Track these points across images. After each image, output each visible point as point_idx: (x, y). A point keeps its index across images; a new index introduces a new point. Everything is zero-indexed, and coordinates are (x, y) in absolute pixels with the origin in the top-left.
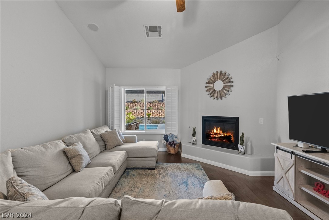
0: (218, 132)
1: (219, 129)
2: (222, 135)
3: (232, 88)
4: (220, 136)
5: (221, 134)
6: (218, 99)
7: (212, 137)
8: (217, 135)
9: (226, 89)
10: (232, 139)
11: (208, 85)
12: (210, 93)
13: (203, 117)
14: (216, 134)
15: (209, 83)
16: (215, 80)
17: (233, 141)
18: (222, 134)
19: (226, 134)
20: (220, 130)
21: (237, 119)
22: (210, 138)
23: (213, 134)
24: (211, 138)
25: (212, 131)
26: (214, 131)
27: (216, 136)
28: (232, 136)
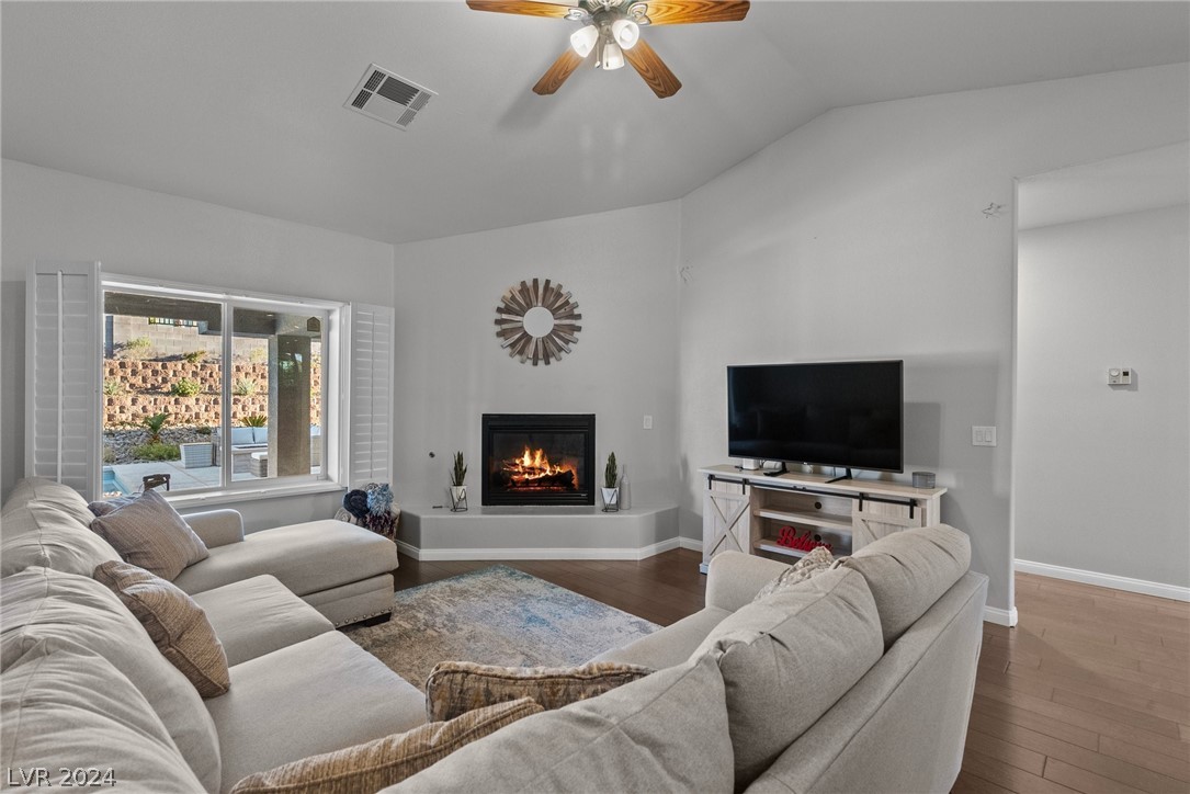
0: (538, 462)
1: (538, 455)
2: (548, 473)
3: (576, 334)
4: (543, 475)
5: (545, 471)
6: (535, 364)
7: (518, 482)
8: (534, 474)
9: (562, 334)
10: (575, 481)
11: (504, 316)
12: (511, 341)
13: (487, 418)
14: (531, 470)
15: (507, 310)
16: (527, 304)
17: (576, 487)
18: (548, 469)
19: (558, 469)
20: (542, 457)
21: (590, 419)
22: (510, 484)
23: (521, 470)
24: (514, 483)
25: (517, 462)
26: (522, 462)
27: (531, 477)
28: (573, 472)
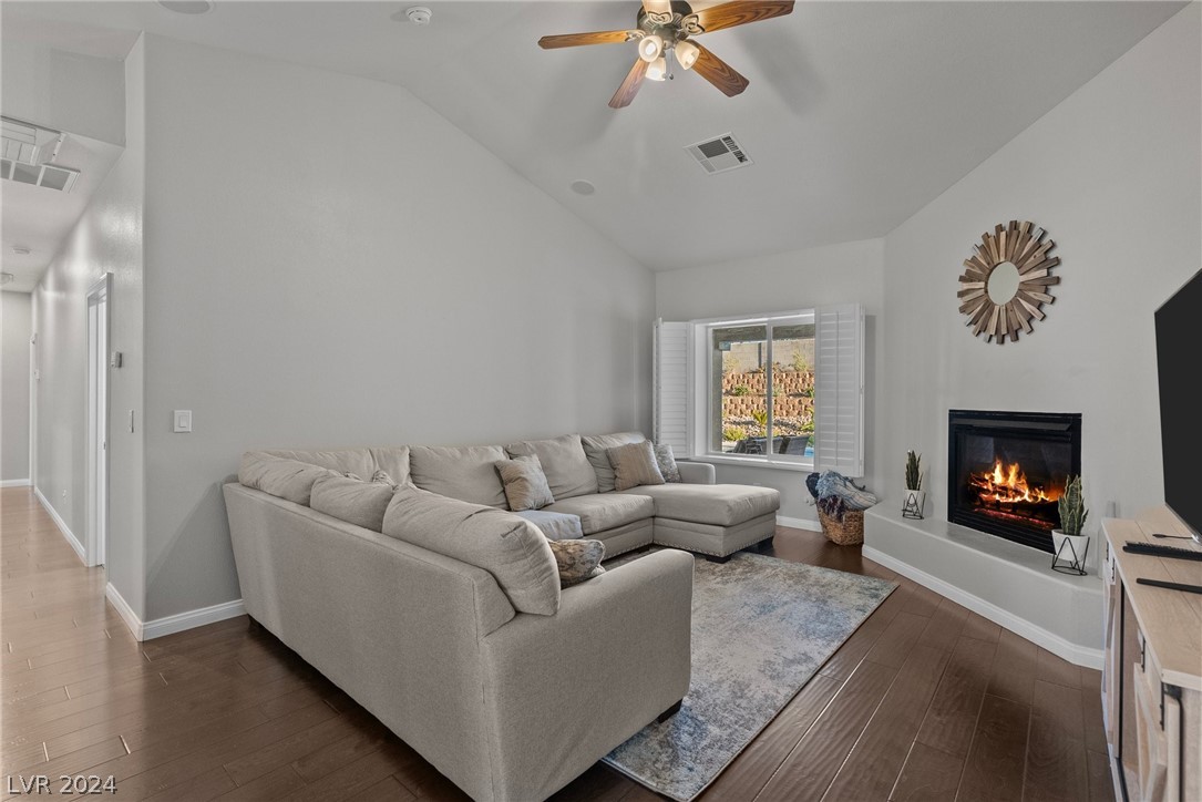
0: (1012, 481)
1: (1013, 470)
2: (1026, 497)
3: (1054, 290)
4: (1018, 499)
5: (1022, 494)
6: (1002, 341)
7: (987, 502)
8: (1007, 496)
9: (1031, 294)
11: (966, 286)
12: (973, 315)
13: (954, 414)
14: (1004, 490)
15: (968, 277)
16: (988, 264)
18: (1027, 492)
19: (1042, 496)
20: (1019, 475)
21: (1074, 422)
22: (978, 503)
23: (991, 488)
24: (983, 503)
25: (987, 477)
26: (992, 478)
27: (1003, 500)
